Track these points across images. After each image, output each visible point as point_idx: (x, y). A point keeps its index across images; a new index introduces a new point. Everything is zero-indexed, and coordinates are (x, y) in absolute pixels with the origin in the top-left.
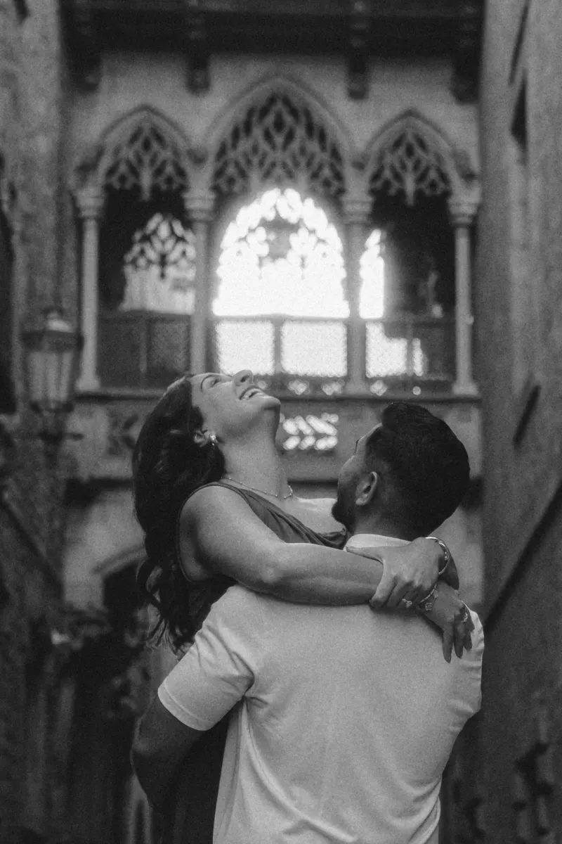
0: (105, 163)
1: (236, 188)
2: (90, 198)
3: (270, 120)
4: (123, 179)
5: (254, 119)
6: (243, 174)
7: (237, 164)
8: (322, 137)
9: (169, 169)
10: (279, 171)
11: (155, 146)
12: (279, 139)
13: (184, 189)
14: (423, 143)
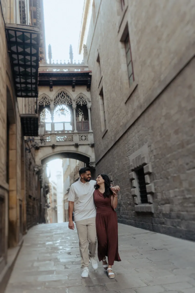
0: (38, 102)
1: (57, 104)
3: (61, 95)
4: (41, 104)
5: (59, 95)
6: (58, 102)
7: (57, 101)
8: (69, 97)
9: (48, 102)
10: (63, 102)
11: (45, 99)
12: (63, 97)
13: (50, 105)
14: (83, 97)
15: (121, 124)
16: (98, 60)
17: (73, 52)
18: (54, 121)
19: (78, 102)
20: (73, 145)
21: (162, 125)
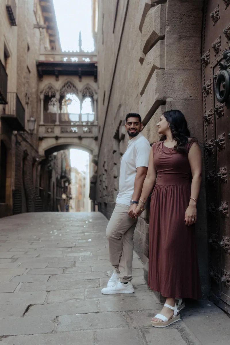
0: (44, 92)
1: (63, 95)
2: (42, 97)
3: (68, 85)
4: (47, 94)
5: (65, 85)
7: (63, 91)
8: (75, 87)
9: (53, 92)
11: (51, 89)
12: (69, 88)
13: (55, 95)
14: (90, 88)
19: (85, 93)
20: (77, 137)
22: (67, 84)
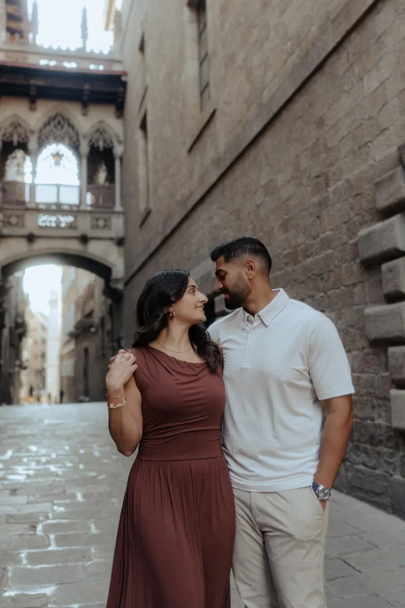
0: (2, 132)
1: (45, 142)
3: (56, 121)
4: (8, 138)
5: (51, 121)
6: (47, 138)
7: (45, 135)
8: (73, 128)
9: (23, 135)
10: (59, 138)
11: (18, 128)
13: (27, 143)
14: (105, 131)
15: (178, 198)
16: (142, 48)
17: (88, 25)
18: (36, 182)
19: (94, 140)
20: (76, 238)
21: (258, 206)
22: (54, 118)
